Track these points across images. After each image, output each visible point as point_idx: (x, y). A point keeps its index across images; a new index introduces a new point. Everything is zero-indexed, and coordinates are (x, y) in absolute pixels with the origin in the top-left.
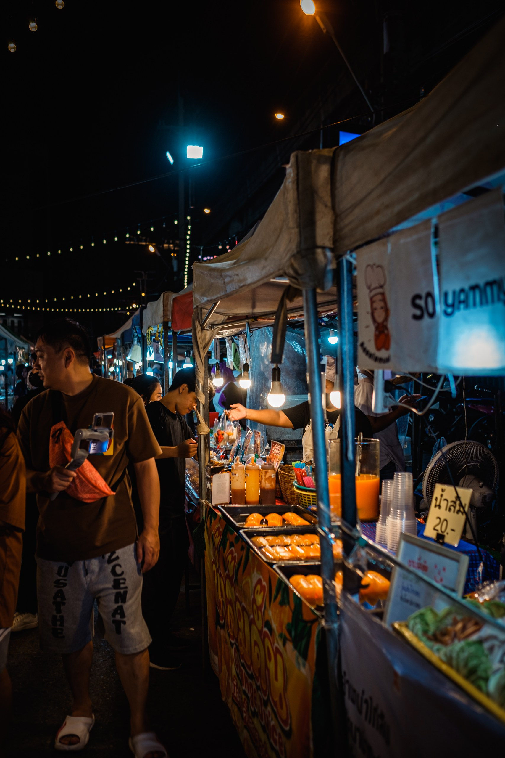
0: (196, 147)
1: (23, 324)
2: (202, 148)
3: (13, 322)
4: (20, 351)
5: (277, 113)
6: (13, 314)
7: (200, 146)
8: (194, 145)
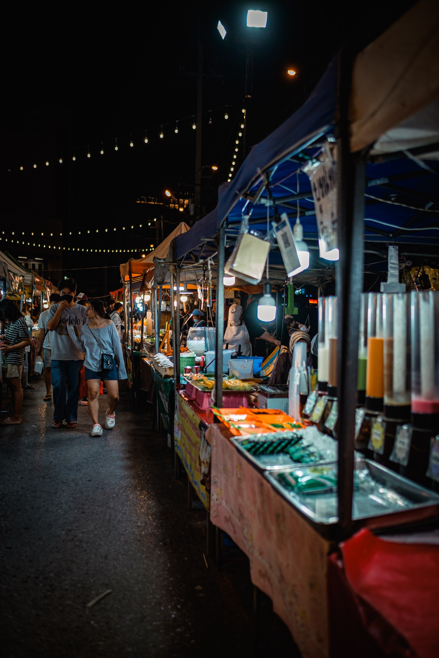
0: (259, 12)
1: (43, 268)
2: (266, 13)
3: (34, 265)
4: (15, 278)
5: (290, 70)
6: (35, 259)
7: (264, 11)
8: (255, 9)
